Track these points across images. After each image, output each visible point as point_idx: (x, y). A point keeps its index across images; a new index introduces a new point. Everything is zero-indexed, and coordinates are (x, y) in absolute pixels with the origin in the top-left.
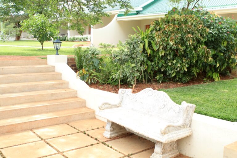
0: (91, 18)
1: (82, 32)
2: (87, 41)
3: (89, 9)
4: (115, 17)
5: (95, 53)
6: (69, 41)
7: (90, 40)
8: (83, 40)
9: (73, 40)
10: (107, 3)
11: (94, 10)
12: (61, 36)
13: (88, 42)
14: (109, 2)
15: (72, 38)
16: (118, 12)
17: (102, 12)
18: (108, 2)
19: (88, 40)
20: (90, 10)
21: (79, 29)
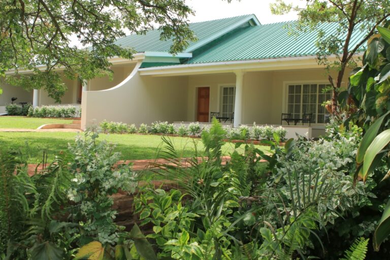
0: (83, 60)
1: (58, 95)
2: (73, 118)
3: (79, 37)
4: (137, 69)
5: (107, 185)
6: (34, 117)
7: (79, 116)
8: (63, 116)
9: (44, 115)
10: (127, 25)
11: (92, 39)
12: (20, 106)
13: (76, 119)
14: (132, 22)
15: (40, 109)
16: (144, 58)
17: (114, 45)
18: (130, 23)
19: (76, 116)
20: (82, 37)
21: (52, 86)
